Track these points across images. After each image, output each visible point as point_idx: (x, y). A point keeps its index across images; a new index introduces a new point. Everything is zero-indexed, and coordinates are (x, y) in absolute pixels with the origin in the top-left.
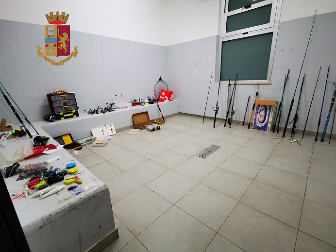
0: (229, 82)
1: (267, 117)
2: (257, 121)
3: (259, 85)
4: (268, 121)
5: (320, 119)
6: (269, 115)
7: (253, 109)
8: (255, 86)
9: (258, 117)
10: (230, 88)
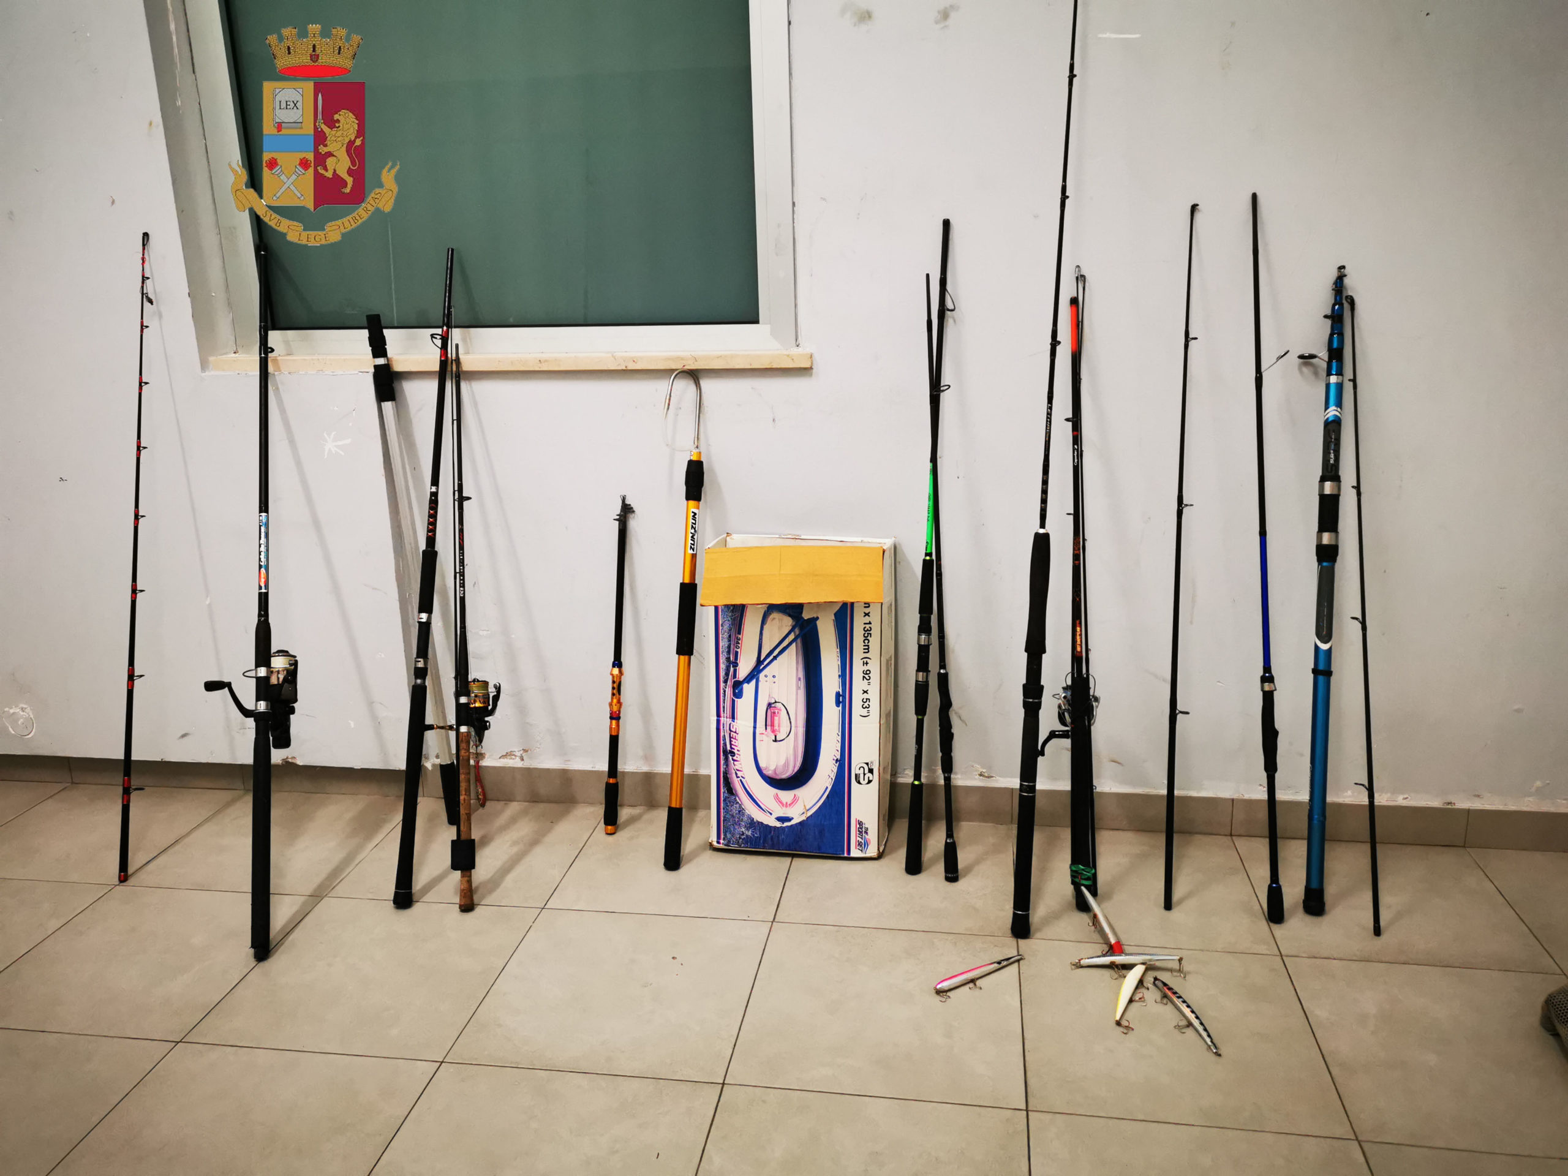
0: (378, 347)
1: (830, 714)
2: (744, 766)
3: (694, 375)
4: (844, 762)
5: (1268, 699)
6: (843, 699)
7: (685, 645)
8: (661, 387)
9: (743, 724)
10: (402, 415)
